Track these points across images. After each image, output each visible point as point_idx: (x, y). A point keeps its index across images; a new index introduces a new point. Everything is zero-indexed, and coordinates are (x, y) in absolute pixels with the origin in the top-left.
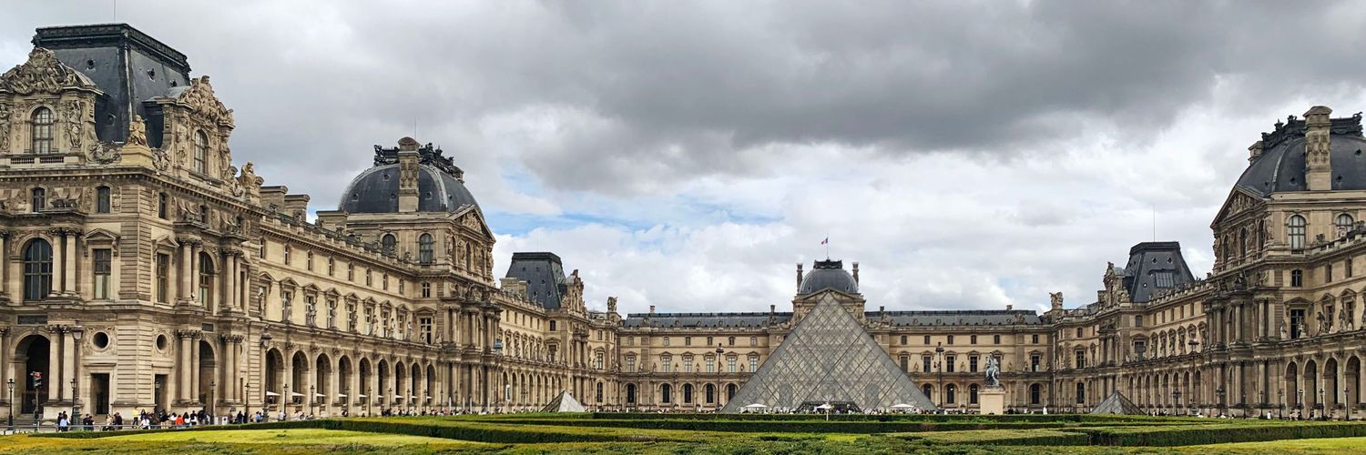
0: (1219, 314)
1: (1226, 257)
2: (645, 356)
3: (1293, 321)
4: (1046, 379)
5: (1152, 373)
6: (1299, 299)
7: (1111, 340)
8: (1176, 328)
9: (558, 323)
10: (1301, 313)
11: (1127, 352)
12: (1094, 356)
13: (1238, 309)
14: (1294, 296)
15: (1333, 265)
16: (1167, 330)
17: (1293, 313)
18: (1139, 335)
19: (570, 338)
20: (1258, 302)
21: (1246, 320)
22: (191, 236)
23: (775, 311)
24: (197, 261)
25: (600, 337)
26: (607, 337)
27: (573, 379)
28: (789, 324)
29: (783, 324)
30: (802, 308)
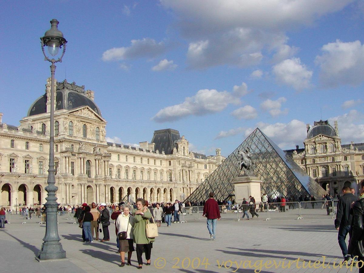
9: (172, 161)
19: (179, 169)
23: (299, 148)
25: (206, 167)
26: (210, 167)
27: (182, 189)
28: (303, 154)
29: (299, 154)
30: (309, 146)
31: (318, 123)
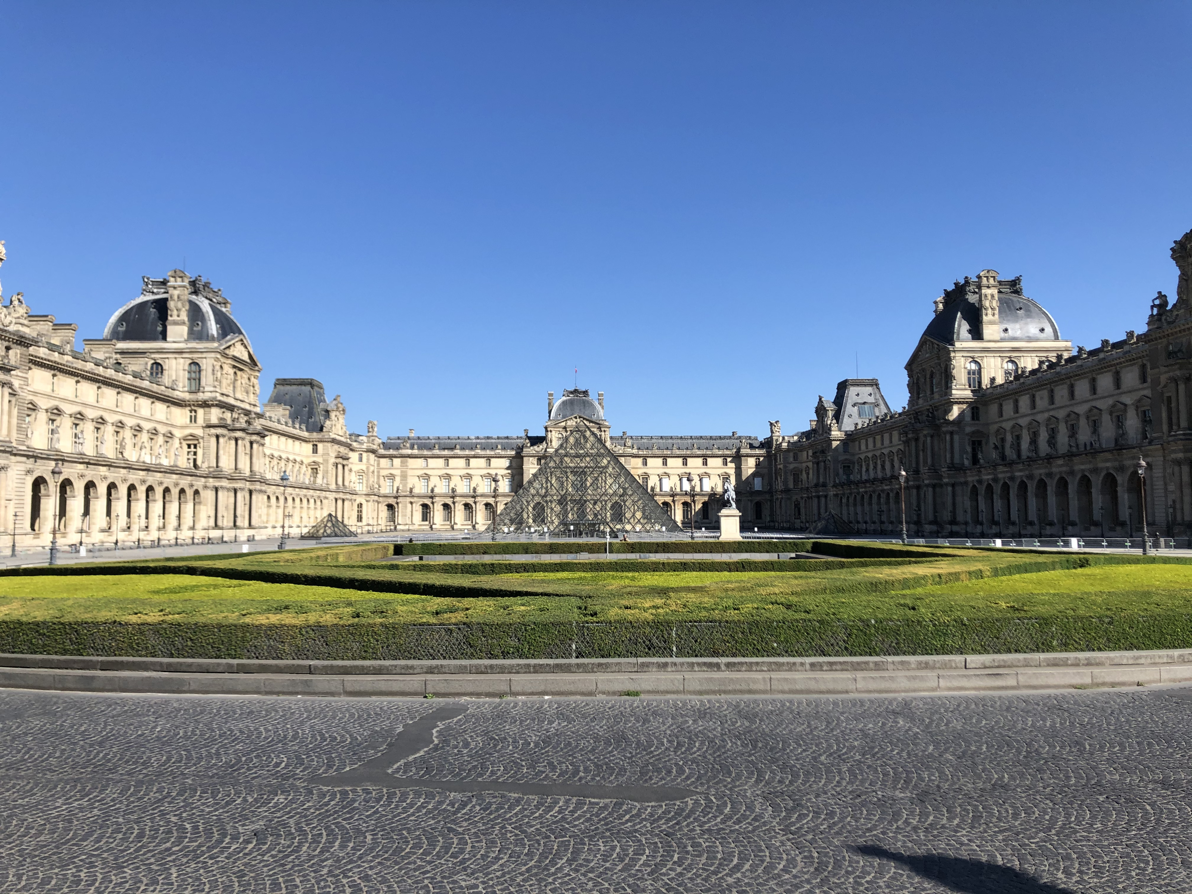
0: (913, 444)
1: (918, 394)
2: (404, 477)
3: (974, 449)
4: (767, 496)
5: (858, 493)
6: (978, 432)
7: (822, 464)
8: (878, 453)
9: (320, 446)
10: (980, 443)
11: (837, 474)
12: (808, 478)
13: (929, 439)
14: (973, 429)
15: (1004, 403)
16: (870, 455)
17: (973, 443)
18: (846, 459)
19: (332, 460)
20: (945, 433)
21: (936, 448)
23: (529, 435)
25: (361, 460)
26: (368, 459)
27: (334, 501)
28: (541, 447)
29: (536, 447)
30: (553, 433)
31: (572, 393)
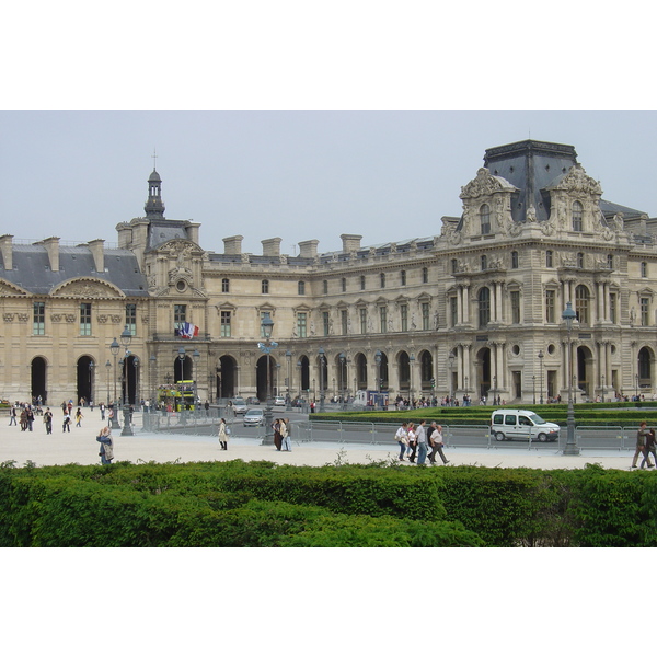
22: (569, 277)
24: (574, 293)
